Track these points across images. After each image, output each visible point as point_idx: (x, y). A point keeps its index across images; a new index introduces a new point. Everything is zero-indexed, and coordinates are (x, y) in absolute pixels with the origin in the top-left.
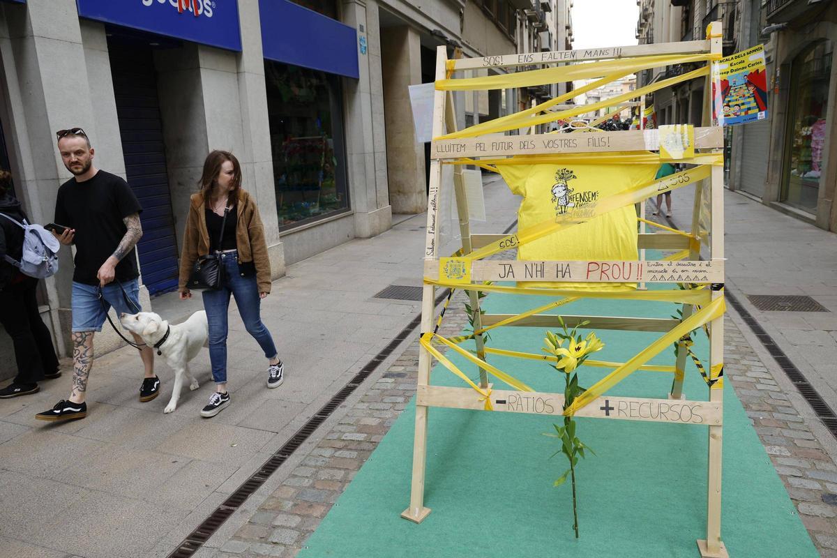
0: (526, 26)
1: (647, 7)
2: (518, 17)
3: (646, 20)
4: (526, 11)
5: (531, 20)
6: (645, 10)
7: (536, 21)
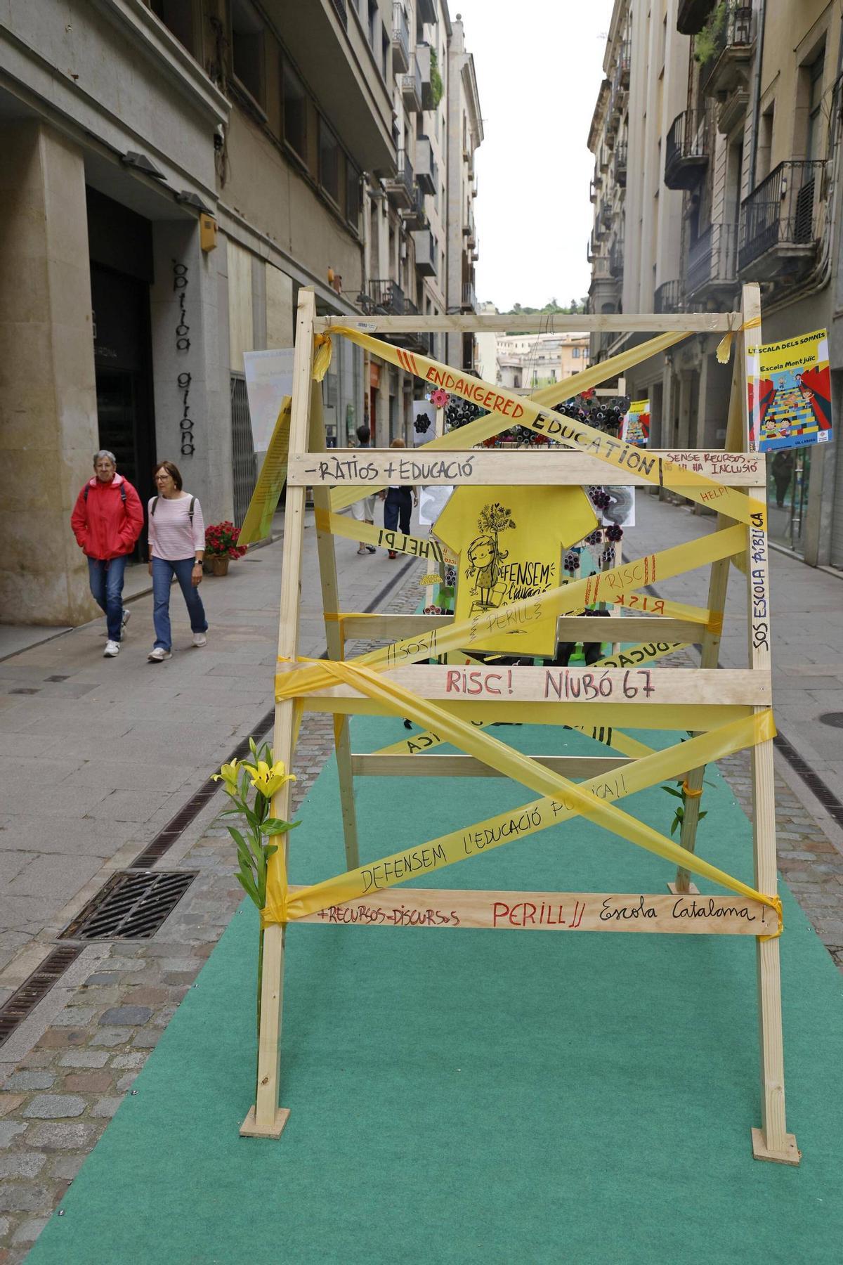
0: (384, 212)
1: (610, 203)
2: (367, 188)
3: (608, 227)
4: (384, 181)
5: (395, 201)
6: (606, 208)
7: (405, 206)
